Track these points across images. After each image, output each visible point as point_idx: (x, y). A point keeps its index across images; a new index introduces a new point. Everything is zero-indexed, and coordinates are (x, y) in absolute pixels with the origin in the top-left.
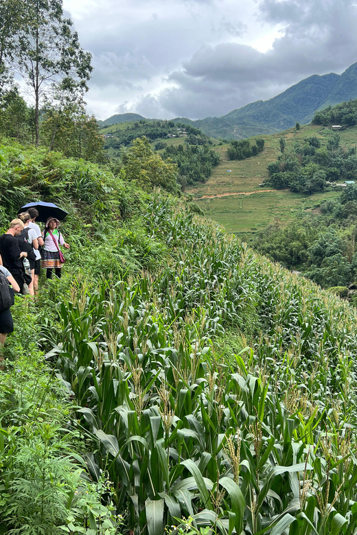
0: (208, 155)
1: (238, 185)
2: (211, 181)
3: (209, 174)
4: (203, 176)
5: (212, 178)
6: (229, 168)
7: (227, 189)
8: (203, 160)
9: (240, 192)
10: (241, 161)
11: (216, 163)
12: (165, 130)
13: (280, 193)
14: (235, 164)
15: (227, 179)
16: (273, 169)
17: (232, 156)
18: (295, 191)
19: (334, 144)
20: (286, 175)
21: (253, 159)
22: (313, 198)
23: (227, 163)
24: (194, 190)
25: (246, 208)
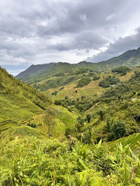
0: (89, 80)
2: (89, 85)
3: (89, 83)
4: (87, 84)
6: (93, 82)
8: (88, 80)
9: (94, 87)
10: (95, 81)
11: (90, 81)
12: (86, 71)
13: (100, 87)
15: (92, 84)
16: (100, 83)
17: (93, 80)
18: (103, 87)
19: (114, 77)
20: (102, 84)
21: (97, 80)
22: (107, 88)
24: (85, 86)
25: (94, 90)
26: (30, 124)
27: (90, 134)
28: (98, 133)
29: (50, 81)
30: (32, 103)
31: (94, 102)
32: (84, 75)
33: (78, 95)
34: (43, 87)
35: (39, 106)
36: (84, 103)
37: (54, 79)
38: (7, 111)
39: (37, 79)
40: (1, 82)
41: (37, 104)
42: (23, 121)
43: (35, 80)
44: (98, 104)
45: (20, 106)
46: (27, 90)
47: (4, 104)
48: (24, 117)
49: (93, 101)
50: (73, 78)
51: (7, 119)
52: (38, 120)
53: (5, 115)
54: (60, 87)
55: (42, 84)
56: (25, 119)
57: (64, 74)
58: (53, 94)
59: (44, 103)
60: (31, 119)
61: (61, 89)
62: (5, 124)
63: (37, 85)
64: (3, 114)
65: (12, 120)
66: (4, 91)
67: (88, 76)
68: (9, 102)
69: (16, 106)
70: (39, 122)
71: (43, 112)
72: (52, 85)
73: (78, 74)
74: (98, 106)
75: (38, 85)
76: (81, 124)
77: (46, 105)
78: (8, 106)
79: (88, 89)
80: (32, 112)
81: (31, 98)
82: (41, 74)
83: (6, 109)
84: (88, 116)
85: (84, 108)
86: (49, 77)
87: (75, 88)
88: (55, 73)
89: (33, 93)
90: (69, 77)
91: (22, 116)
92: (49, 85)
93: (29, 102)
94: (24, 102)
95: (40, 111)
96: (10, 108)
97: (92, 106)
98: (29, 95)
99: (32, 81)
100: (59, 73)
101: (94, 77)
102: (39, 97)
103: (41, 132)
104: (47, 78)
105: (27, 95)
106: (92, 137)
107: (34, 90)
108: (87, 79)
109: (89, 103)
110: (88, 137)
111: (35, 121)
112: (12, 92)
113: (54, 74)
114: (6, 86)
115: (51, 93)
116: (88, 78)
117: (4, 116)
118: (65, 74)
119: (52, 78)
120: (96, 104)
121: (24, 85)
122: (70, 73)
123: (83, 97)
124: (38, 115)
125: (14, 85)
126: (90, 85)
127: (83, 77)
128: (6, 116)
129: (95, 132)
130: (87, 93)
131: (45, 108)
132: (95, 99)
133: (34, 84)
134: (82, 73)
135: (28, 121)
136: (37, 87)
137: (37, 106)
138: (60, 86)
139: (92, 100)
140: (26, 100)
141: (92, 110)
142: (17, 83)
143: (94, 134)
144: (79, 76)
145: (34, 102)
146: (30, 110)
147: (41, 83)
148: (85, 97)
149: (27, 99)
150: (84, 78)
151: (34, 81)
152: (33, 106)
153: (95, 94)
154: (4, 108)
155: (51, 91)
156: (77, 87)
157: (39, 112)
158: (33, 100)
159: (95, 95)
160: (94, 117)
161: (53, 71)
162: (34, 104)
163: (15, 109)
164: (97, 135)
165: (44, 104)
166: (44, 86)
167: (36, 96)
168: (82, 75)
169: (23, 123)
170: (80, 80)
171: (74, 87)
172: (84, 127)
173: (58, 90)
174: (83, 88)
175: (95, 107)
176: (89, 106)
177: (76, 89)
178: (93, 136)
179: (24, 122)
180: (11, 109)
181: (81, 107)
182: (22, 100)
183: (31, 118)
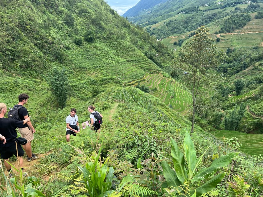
0: (247, 17)
1: (255, 29)
2: (245, 27)
3: (245, 24)
4: (242, 25)
5: (246, 26)
6: (254, 22)
7: (250, 30)
8: (244, 19)
9: (255, 31)
10: (260, 19)
11: (249, 20)
14: (257, 20)
15: (251, 27)
17: (256, 18)
23: (254, 20)
24: (237, 31)
25: (254, 38)
26: (140, 86)
27: (242, 114)
28: (258, 115)
29: (173, 21)
30: (143, 55)
31: (253, 60)
32: (237, 9)
33: (221, 47)
34: (161, 32)
35: (154, 61)
36: (231, 62)
37: (180, 18)
38: (108, 64)
39: (151, 20)
40: (100, 20)
41: (151, 58)
42: (130, 82)
43: (149, 22)
44: (260, 65)
45: (126, 59)
46: (136, 34)
47: (103, 54)
48: (131, 76)
49: (251, 58)
50: (215, 15)
51: (108, 76)
52: (151, 82)
53: (105, 70)
54: (189, 33)
55: (159, 27)
56: (132, 79)
57: (198, 7)
58: (175, 44)
59: (161, 56)
60: (141, 80)
61: (189, 37)
62: (106, 83)
63: (151, 29)
64: (103, 68)
65: (115, 79)
66: (105, 35)
67: (246, 10)
68: (111, 52)
69: (120, 59)
70: (152, 85)
71: (160, 71)
72: (175, 28)
73: (225, 6)
74: (260, 67)
75: (154, 29)
76: (223, 96)
77: (164, 60)
78: (110, 58)
79: (243, 36)
80: (142, 70)
81: (141, 47)
82: (158, 11)
83: (107, 61)
84: (237, 84)
85: (230, 70)
86: (171, 16)
87: (216, 33)
88: (181, 7)
89: (145, 39)
90: (206, 13)
91: (128, 74)
92: (170, 28)
93: (139, 54)
94: (132, 53)
95: (155, 69)
96: (112, 61)
97: (248, 67)
98: (140, 43)
99: (145, 23)
100: (189, 7)
101: (259, 13)
102: (154, 47)
103: (157, 101)
104: (168, 17)
105: (137, 42)
106: (244, 120)
107: (147, 36)
108: (242, 16)
109: (241, 60)
110: (237, 119)
111: (146, 83)
112: (115, 36)
113: (181, 9)
114: (106, 27)
115: (172, 42)
116: (245, 14)
117: (104, 72)
118: (201, 8)
119: (177, 17)
120: (257, 64)
121: (132, 27)
122: (209, 5)
123: (229, 51)
124: (151, 74)
125: (118, 27)
126: (247, 29)
127: (236, 12)
128: (106, 72)
129: (251, 112)
130: (239, 44)
131: (162, 64)
132: (254, 55)
133: (147, 27)
134: (234, 6)
135: (137, 82)
136: (151, 33)
137: (151, 60)
138: (189, 31)
139: (248, 57)
140: (134, 50)
141: (245, 74)
142: (123, 23)
143: (249, 115)
144: (226, 11)
145: (146, 54)
146: (140, 66)
147: (157, 26)
148: (234, 51)
149: (136, 48)
150: (237, 15)
151: (147, 23)
152: (145, 61)
153: (255, 46)
154: (104, 60)
155: (173, 38)
156: (220, 32)
157: (153, 71)
158: (144, 52)
159: (255, 48)
160: (250, 86)
161: (179, 3)
162: (146, 57)
163: (119, 63)
164: (254, 118)
165: (161, 58)
166: (161, 30)
167: (149, 45)
168: (233, 9)
169: (129, 85)
170: (228, 19)
171: (214, 31)
172: (228, 102)
173: (184, 37)
174: (233, 34)
175: (253, 69)
176: (241, 67)
177: (218, 36)
178: (246, 118)
179: (132, 83)
180: (114, 62)
181: (224, 68)
182: (130, 49)
183: (141, 78)
